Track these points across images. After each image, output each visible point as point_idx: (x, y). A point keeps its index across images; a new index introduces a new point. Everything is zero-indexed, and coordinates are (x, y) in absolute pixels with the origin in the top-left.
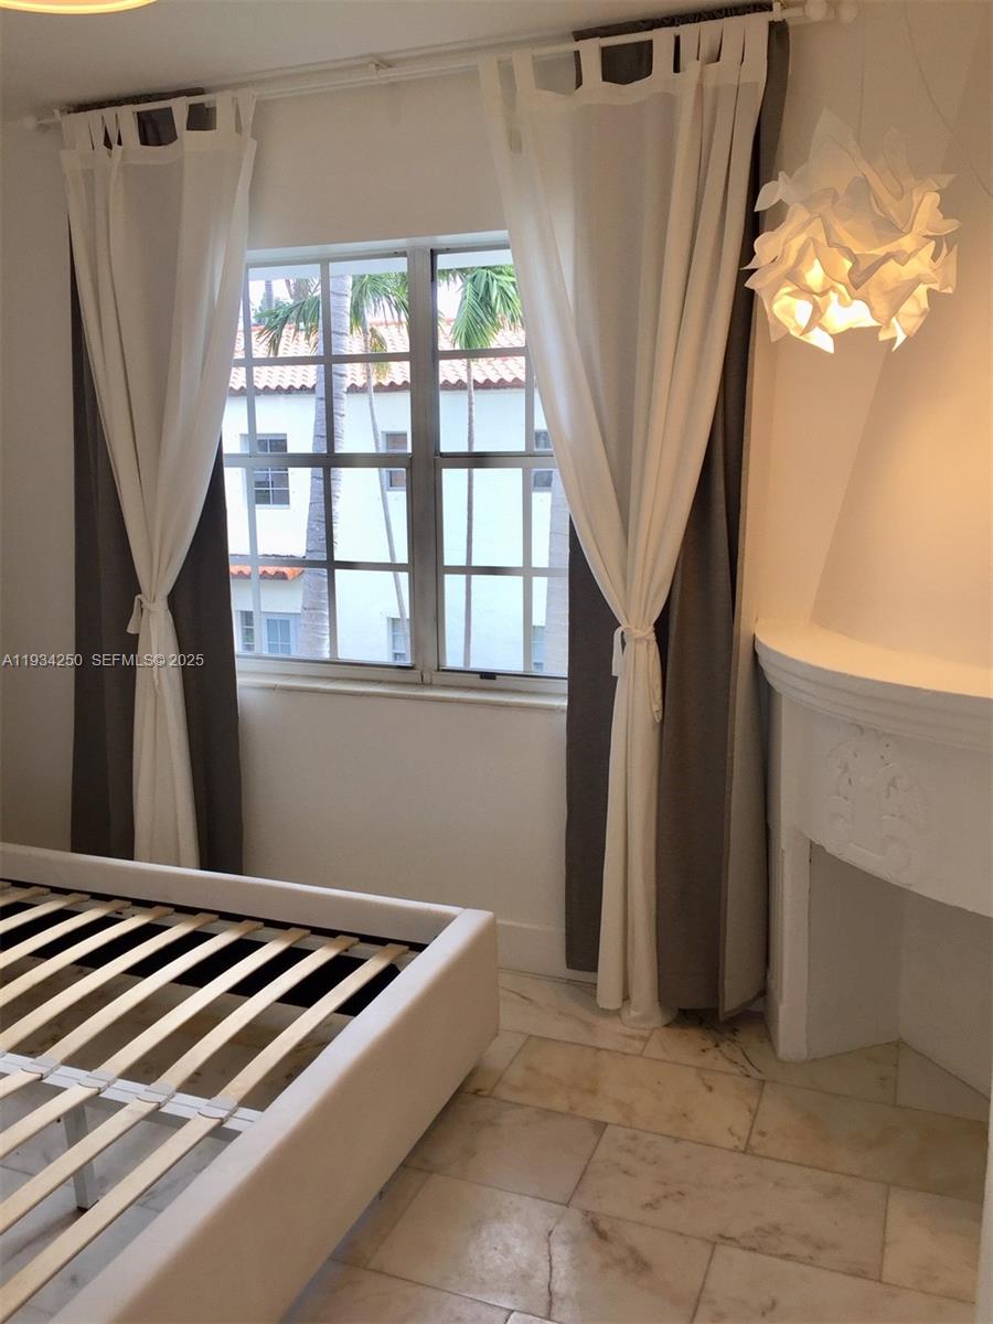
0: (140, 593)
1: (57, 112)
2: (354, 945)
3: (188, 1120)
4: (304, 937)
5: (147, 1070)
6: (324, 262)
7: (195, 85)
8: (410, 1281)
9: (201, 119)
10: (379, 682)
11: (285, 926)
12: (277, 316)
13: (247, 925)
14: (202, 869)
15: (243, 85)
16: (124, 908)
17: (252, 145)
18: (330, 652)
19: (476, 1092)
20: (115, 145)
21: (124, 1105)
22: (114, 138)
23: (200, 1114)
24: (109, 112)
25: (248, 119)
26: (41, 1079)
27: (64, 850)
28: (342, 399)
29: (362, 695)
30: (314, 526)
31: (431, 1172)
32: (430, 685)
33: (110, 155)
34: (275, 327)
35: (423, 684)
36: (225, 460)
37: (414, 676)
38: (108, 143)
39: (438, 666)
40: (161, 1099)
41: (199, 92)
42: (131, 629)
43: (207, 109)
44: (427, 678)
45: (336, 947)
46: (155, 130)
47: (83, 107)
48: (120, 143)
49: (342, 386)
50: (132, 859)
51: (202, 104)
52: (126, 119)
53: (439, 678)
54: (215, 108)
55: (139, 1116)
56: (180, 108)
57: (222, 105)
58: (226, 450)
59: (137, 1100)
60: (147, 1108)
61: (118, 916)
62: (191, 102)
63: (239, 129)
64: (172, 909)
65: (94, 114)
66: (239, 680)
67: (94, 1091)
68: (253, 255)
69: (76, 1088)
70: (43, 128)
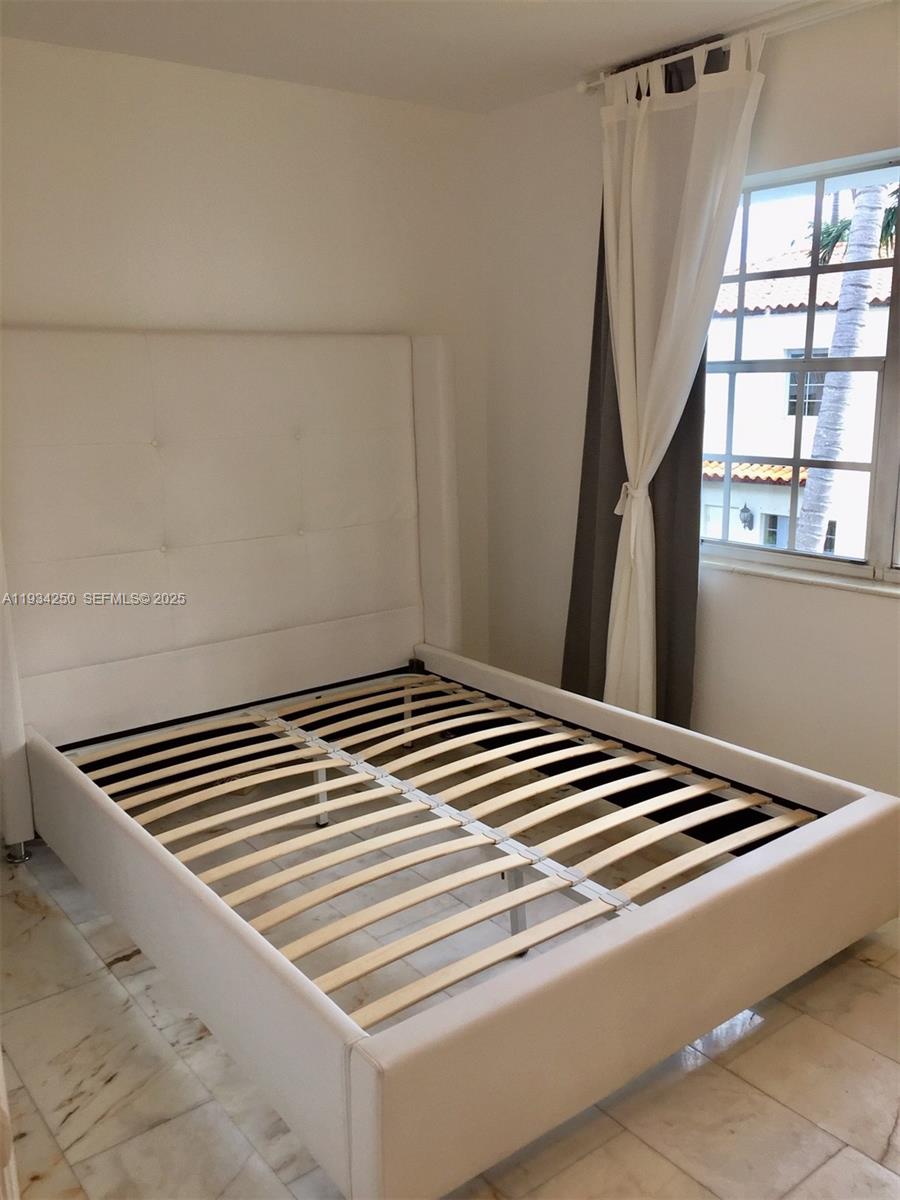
0: (628, 480)
1: (602, 74)
2: (766, 803)
3: (590, 900)
4: (724, 788)
5: (569, 857)
6: (820, 179)
7: (713, 33)
8: (758, 1089)
9: (717, 62)
10: (831, 574)
11: (709, 775)
12: (830, 235)
13: (677, 768)
14: (657, 718)
15: (753, 26)
16: (585, 737)
17: (758, 79)
18: (788, 543)
19: (867, 961)
20: (644, 97)
21: (547, 876)
22: (644, 91)
23: (600, 897)
24: (642, 68)
25: (757, 56)
26: (494, 844)
27: (557, 687)
28: (864, 310)
29: (812, 584)
30: (821, 433)
31: (803, 1013)
32: (882, 582)
33: (639, 105)
34: (827, 245)
35: (874, 579)
36: (707, 367)
37: (866, 571)
38: (639, 96)
39: (892, 563)
40: (574, 879)
41: (719, 37)
42: (617, 511)
43: (724, 53)
44: (879, 574)
45: (747, 801)
46: (678, 79)
47: (623, 67)
48: (648, 94)
49: (865, 298)
50: (602, 701)
51: (720, 48)
52: (656, 70)
53: (890, 575)
54: (729, 51)
55: (554, 887)
56: (699, 56)
57: (735, 47)
58: (709, 358)
59: (557, 875)
60: (563, 883)
61: (578, 741)
62: (710, 49)
63: (749, 66)
64: (621, 745)
65: (631, 72)
66: (703, 562)
67: (528, 861)
68: (749, 180)
69: (516, 855)
70: (591, 90)
